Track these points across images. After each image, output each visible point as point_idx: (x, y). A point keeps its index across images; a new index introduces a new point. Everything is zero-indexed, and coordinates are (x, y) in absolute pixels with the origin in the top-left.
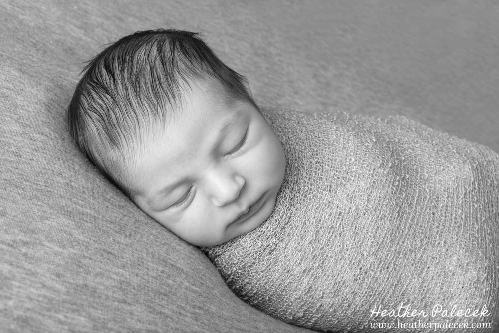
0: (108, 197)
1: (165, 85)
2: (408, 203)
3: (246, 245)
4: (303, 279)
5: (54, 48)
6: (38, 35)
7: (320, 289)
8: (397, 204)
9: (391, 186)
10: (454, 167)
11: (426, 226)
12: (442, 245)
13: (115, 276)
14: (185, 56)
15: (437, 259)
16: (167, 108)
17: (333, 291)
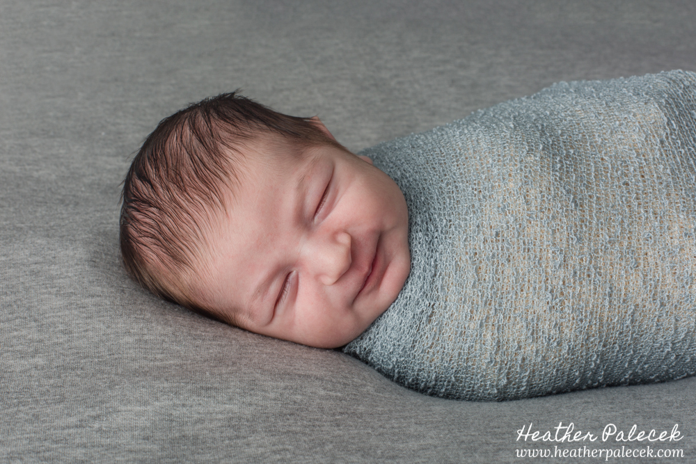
0: (199, 332)
1: (211, 165)
2: (584, 184)
3: (394, 323)
4: (484, 335)
5: (88, 194)
6: (63, 187)
7: (511, 339)
8: (568, 192)
9: (551, 172)
10: (635, 115)
11: (621, 203)
12: (652, 219)
13: (220, 416)
14: (225, 121)
15: (651, 238)
16: (223, 190)
17: (529, 335)
